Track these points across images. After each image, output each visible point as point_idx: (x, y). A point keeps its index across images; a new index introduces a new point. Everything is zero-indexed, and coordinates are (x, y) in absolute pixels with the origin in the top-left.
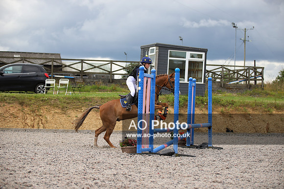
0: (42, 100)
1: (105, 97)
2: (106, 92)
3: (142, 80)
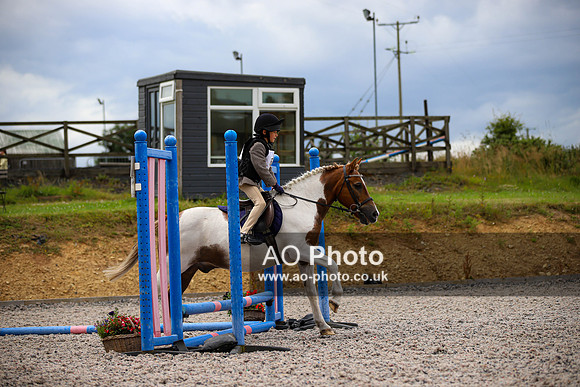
1: (55, 213)
2: (56, 203)
3: (144, 166)
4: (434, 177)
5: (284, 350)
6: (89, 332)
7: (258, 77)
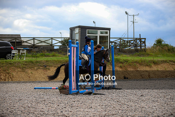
0: (10, 64)
1: (49, 60)
2: (49, 57)
3: (71, 49)
4: (142, 53)
5: (104, 95)
6: (56, 89)
7: (99, 28)
